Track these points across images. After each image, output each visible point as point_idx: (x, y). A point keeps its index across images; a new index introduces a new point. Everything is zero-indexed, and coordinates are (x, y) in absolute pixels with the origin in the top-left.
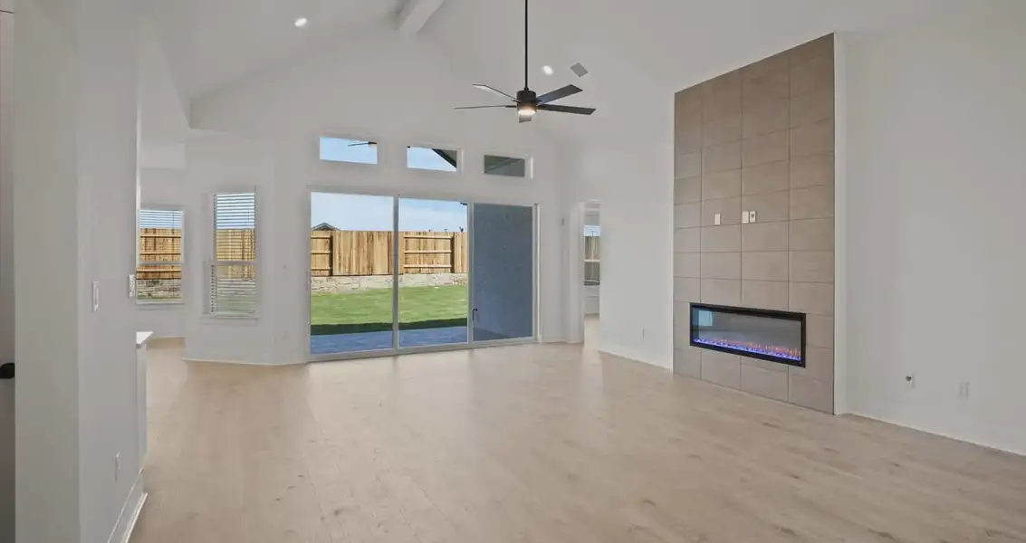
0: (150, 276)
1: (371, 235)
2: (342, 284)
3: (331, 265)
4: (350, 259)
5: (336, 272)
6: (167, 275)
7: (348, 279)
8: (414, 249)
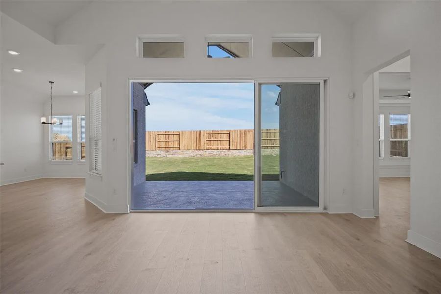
0: (167, 149)
1: (246, 131)
2: (233, 153)
3: (230, 145)
4: (237, 142)
5: (231, 148)
6: (172, 149)
7: (237, 151)
8: (265, 137)
